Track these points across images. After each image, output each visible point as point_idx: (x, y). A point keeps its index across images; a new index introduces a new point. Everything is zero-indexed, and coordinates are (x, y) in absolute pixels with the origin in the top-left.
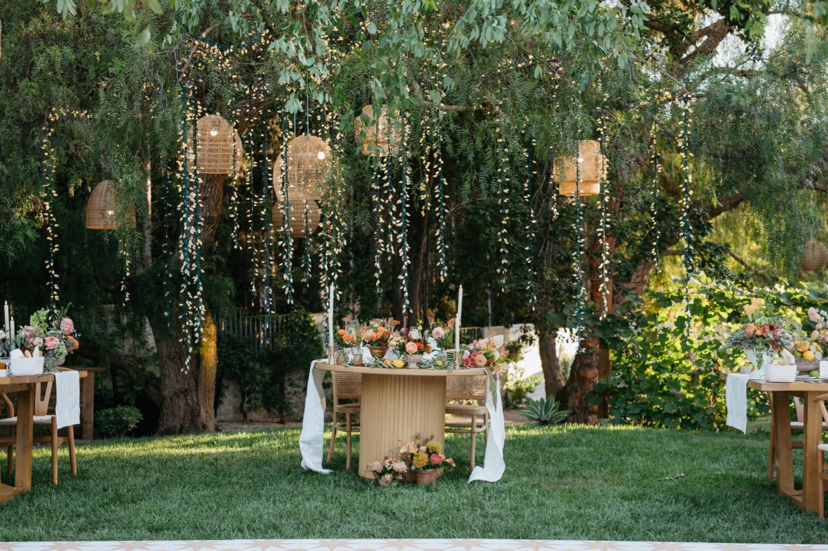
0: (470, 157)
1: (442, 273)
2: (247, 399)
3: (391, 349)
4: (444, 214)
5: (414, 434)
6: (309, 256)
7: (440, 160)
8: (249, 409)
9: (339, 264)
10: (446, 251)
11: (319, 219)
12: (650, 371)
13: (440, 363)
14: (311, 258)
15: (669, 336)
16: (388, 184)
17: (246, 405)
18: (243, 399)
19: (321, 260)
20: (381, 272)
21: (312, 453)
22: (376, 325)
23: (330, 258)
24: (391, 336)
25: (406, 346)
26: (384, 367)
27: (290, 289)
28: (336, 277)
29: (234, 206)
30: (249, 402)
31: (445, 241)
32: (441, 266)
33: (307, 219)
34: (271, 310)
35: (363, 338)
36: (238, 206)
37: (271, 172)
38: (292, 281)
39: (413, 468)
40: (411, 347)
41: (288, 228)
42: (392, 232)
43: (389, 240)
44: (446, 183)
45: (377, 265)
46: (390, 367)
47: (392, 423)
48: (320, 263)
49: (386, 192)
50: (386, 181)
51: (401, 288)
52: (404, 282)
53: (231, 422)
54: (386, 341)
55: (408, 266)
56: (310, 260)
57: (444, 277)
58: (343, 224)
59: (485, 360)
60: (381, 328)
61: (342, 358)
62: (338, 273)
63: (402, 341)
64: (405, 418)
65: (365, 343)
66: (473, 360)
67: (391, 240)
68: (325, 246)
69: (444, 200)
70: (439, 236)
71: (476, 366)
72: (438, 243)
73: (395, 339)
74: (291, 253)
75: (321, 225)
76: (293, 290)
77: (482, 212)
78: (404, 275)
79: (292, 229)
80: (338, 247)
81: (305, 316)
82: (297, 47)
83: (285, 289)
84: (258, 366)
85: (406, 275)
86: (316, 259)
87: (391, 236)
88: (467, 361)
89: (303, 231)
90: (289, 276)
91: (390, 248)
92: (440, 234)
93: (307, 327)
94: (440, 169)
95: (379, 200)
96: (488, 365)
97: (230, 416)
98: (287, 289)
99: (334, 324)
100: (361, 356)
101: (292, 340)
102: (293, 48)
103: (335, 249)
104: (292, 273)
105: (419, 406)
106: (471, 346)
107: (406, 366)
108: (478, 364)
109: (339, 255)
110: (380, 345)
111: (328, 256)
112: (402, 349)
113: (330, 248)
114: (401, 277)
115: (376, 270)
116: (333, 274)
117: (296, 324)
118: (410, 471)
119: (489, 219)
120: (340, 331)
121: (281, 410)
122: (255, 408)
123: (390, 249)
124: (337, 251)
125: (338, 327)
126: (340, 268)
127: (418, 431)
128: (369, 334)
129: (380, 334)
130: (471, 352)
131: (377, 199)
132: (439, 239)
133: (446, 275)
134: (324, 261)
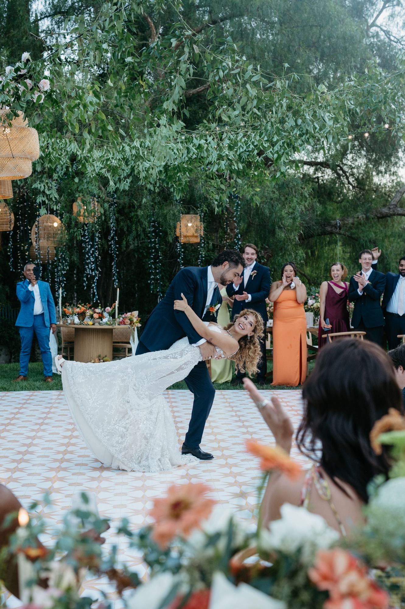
0: (125, 229)
1: (115, 283)
2: (13, 357)
3: (87, 317)
5: (98, 355)
9: (65, 279)
10: (116, 272)
11: (55, 256)
13: (109, 323)
18: (11, 356)
20: (86, 282)
22: (80, 307)
23: (60, 276)
24: (87, 311)
25: (94, 315)
26: (84, 325)
28: (63, 285)
29: (10, 248)
31: (117, 268)
32: (115, 280)
33: (48, 256)
35: (75, 312)
36: (12, 248)
37: (30, 233)
40: (96, 316)
41: (40, 261)
45: (85, 279)
46: (87, 325)
48: (55, 278)
52: (95, 287)
54: (85, 314)
58: (67, 259)
59: (129, 322)
60: (83, 308)
61: (65, 321)
63: (92, 313)
64: (94, 348)
65: (76, 315)
66: (124, 322)
68: (58, 269)
71: (125, 324)
72: (113, 268)
73: (89, 312)
75: (56, 259)
77: (141, 251)
78: (95, 284)
80: (64, 271)
82: (44, 186)
87: (90, 265)
88: (121, 322)
89: (47, 262)
92: (114, 264)
96: (130, 324)
99: (62, 306)
100: (74, 320)
102: (43, 187)
103: (62, 272)
106: (123, 316)
107: (93, 324)
110: (82, 316)
112: (92, 317)
113: (60, 271)
119: (145, 254)
120: (65, 309)
124: (64, 272)
125: (64, 307)
126: (65, 281)
127: (100, 354)
128: (77, 310)
129: (82, 310)
130: (123, 318)
132: (114, 266)
133: (117, 284)
134: (57, 277)
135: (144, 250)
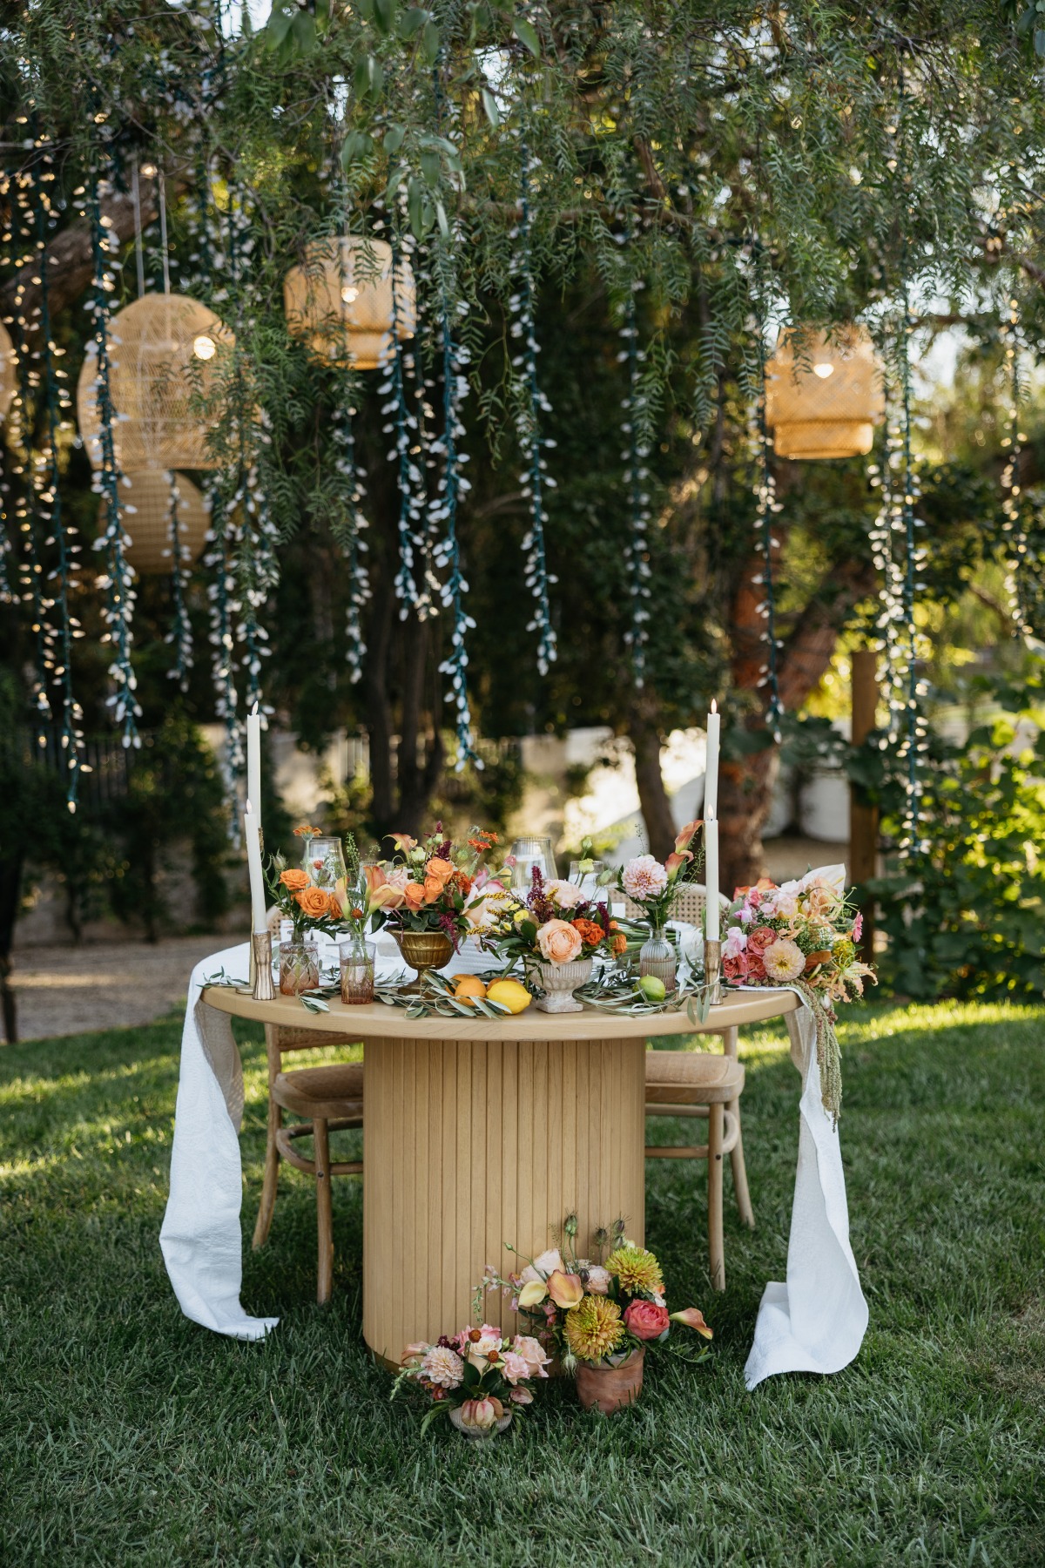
1: (541, 651)
2: (79, 900)
4: (545, 489)
5: (555, 1219)
6: (184, 613)
7: (531, 342)
8: (86, 919)
9: (263, 634)
10: (550, 590)
11: (206, 521)
12: (977, 858)
13: (654, 985)
14: (190, 618)
15: (1019, 777)
16: (394, 405)
17: (78, 913)
18: (73, 900)
19: (215, 623)
20: (363, 649)
21: (205, 1271)
22: (419, 855)
23: (236, 618)
24: (474, 893)
25: (541, 934)
26: (459, 1015)
27: (129, 707)
28: (256, 668)
30: (84, 905)
31: (548, 564)
32: (540, 632)
33: (176, 523)
34: (79, 763)
35: (374, 905)
38: (133, 683)
39: (570, 1360)
40: (560, 940)
41: (118, 535)
42: (410, 540)
43: (401, 562)
44: (547, 407)
45: (354, 631)
46: (479, 1014)
47: (479, 1183)
48: (212, 630)
49: (388, 429)
50: (389, 397)
51: (449, 698)
52: (457, 682)
53: (49, 945)
54: (456, 911)
55: (469, 635)
56: (187, 624)
57: (549, 662)
58: (270, 528)
59: (798, 960)
60: (438, 865)
61: (297, 971)
62: (262, 659)
64: (525, 1166)
65: (379, 917)
66: (757, 960)
67: (409, 562)
68: (222, 588)
69: (544, 453)
70: (530, 551)
71: (764, 978)
72: (529, 569)
74: (130, 605)
76: (138, 710)
78: (456, 662)
79: (128, 540)
80: (257, 590)
81: (190, 732)
83: (115, 707)
84: (99, 834)
85: (464, 660)
86: (201, 623)
87: (409, 551)
88: (734, 966)
89: (167, 553)
90: (125, 671)
91: (405, 585)
92: (535, 544)
93: (193, 752)
94: (531, 367)
95: (354, 471)
96: (807, 974)
97: (49, 933)
98: (122, 707)
100: (369, 963)
101: (163, 781)
103: (251, 594)
104: (133, 666)
105: (570, 1120)
106: (745, 910)
107: (536, 1005)
108: (777, 972)
109: (262, 614)
110: (434, 925)
111: (233, 613)
112: (522, 942)
113: (237, 593)
114: (446, 667)
115: (351, 644)
116: (246, 660)
117: (173, 748)
118: (555, 1367)
121: (148, 916)
122: (96, 917)
123: (406, 590)
124: (256, 598)
125: (280, 861)
126: (266, 644)
127: (570, 1207)
128: (395, 884)
129: (435, 887)
130: (749, 931)
131: (348, 470)
132: (532, 559)
133: (553, 655)
134: (223, 624)
135: (589, 501)
